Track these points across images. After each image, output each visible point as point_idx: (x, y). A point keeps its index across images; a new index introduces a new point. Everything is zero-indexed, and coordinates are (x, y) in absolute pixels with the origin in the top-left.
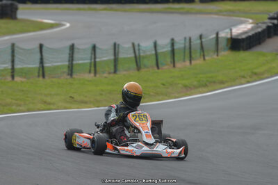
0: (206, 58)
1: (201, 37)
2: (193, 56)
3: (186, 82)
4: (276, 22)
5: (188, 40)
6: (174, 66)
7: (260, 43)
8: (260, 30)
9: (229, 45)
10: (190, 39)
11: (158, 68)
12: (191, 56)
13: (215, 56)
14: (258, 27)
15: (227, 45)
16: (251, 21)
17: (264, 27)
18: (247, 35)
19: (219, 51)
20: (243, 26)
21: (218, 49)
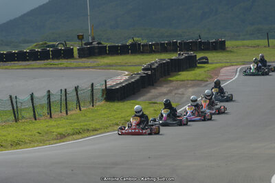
0: (82, 109)
1: (76, 89)
2: (69, 107)
3: (60, 130)
4: (149, 72)
5: (63, 92)
6: (51, 117)
7: (134, 94)
8: (133, 80)
9: (105, 96)
10: (66, 90)
11: (35, 119)
12: (66, 108)
13: (91, 107)
14: (132, 78)
15: (102, 96)
16: (127, 73)
17: (138, 77)
18: (120, 86)
19: (95, 102)
20: (119, 78)
21: (93, 100)
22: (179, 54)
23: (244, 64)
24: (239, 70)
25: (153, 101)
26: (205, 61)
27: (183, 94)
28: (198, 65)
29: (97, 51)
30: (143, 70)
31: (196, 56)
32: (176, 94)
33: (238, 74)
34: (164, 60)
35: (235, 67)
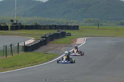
0: (13, 55)
1: (11, 45)
2: (7, 54)
3: (4, 65)
4: (44, 39)
5: (5, 47)
7: (37, 49)
8: (37, 42)
10: (6, 46)
12: (6, 54)
13: (17, 54)
15: (23, 49)
16: (33, 39)
17: (39, 41)
18: (31, 45)
19: (19, 52)
20: (30, 41)
21: (18, 51)
22: (58, 31)
23: (87, 37)
24: (85, 39)
25: (46, 52)
26: (70, 35)
27: (60, 50)
28: (66, 36)
29: (19, 27)
30: (42, 37)
31: (65, 32)
32: (57, 50)
33: (85, 41)
34: (51, 33)
35: (84, 38)
